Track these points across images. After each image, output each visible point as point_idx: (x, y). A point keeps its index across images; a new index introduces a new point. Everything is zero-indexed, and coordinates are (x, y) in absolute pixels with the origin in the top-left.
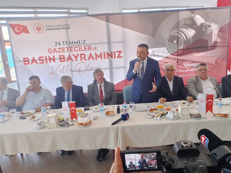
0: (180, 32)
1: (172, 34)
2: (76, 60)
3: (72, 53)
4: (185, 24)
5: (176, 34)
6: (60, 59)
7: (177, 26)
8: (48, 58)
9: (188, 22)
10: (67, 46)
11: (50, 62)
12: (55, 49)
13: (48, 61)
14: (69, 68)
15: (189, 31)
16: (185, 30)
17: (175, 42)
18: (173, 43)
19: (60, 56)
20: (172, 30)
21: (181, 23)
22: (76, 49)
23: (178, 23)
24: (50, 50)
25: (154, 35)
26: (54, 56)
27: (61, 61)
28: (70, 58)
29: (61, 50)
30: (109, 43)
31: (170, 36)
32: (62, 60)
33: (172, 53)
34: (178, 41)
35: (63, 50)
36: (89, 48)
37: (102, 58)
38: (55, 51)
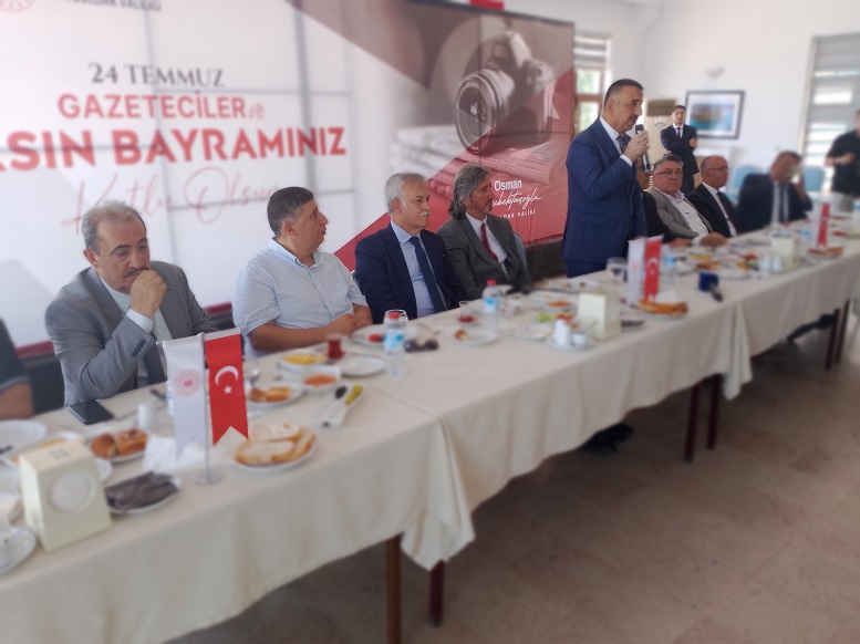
0: (483, 81)
1: (468, 85)
2: (188, 157)
3: (169, 125)
4: (494, 58)
6: (119, 148)
7: (476, 63)
8: (57, 142)
9: (499, 52)
10: (148, 90)
11: (69, 163)
12: (92, 98)
13: (59, 157)
14: (159, 194)
15: (502, 78)
16: (493, 74)
17: (474, 110)
18: (471, 113)
19: (117, 135)
20: (467, 73)
21: (487, 53)
22: (187, 107)
23: (479, 51)
24: (68, 104)
25: (427, 82)
26: (87, 135)
28: (159, 146)
29: (121, 108)
30: (305, 93)
31: (464, 89)
32: (128, 154)
33: (469, 145)
34: (479, 109)
35: (129, 107)
36: (235, 109)
37: (281, 153)
38: (93, 106)
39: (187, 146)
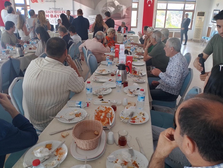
0: (107, 8)
3: (56, 14)
4: (110, 5)
5: (105, 9)
6: (51, 16)
7: (106, 5)
9: (111, 4)
10: (54, 10)
14: (55, 21)
15: (112, 8)
16: (110, 7)
19: (51, 15)
20: (103, 7)
21: (108, 4)
22: (58, 12)
23: (106, 3)
25: (94, 9)
26: (48, 15)
27: (51, 17)
28: (55, 16)
29: (51, 12)
30: (73, 11)
31: (102, 10)
36: (64, 12)
38: (49, 12)
39: (58, 16)
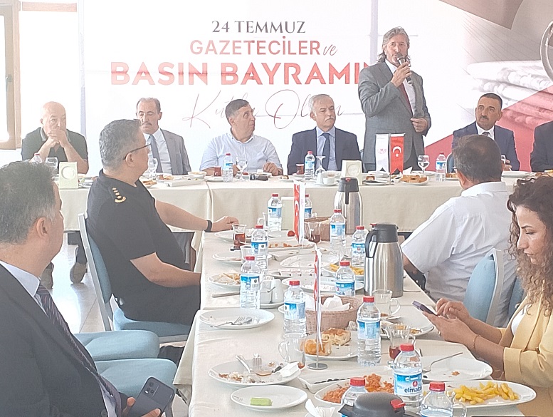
2: (271, 82)
6: (224, 74)
10: (249, 37)
11: (191, 82)
12: (211, 42)
19: (224, 65)
22: (275, 47)
24: (196, 45)
26: (205, 65)
27: (224, 82)
28: (252, 74)
29: (229, 48)
30: (375, 36)
32: (229, 78)
36: (312, 48)
37: (347, 82)
38: (211, 47)
39: (271, 75)
